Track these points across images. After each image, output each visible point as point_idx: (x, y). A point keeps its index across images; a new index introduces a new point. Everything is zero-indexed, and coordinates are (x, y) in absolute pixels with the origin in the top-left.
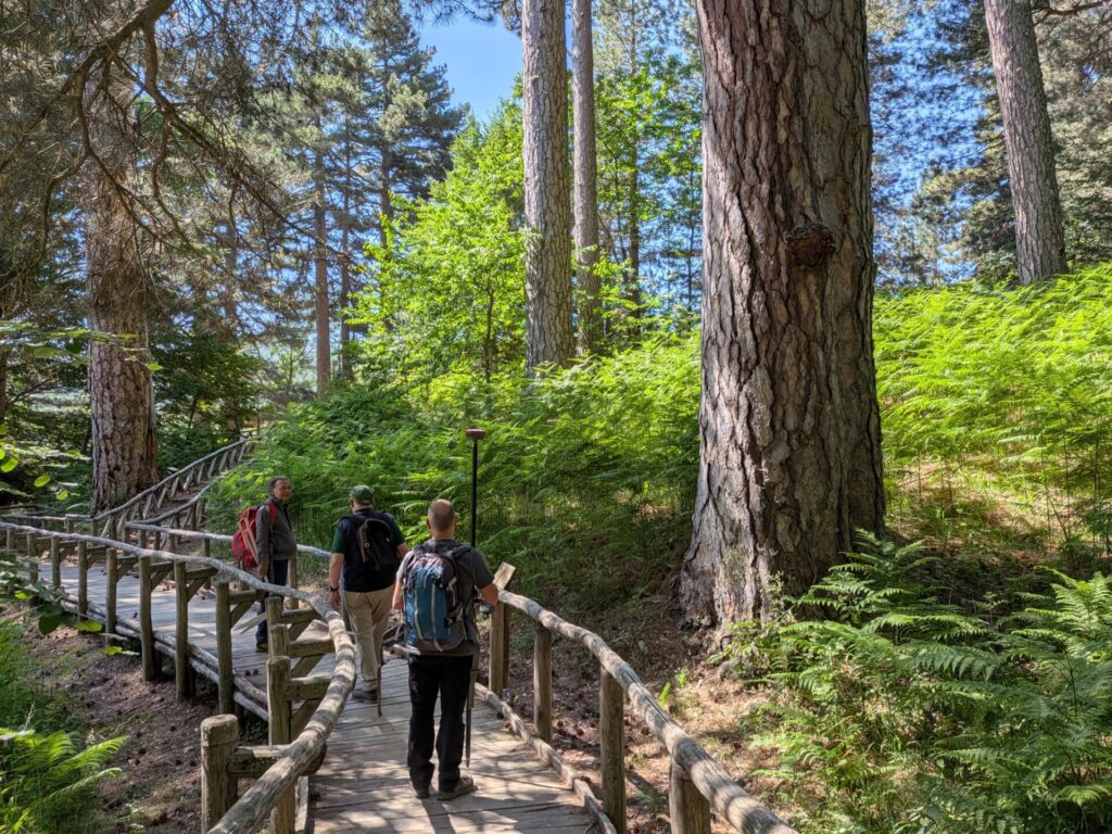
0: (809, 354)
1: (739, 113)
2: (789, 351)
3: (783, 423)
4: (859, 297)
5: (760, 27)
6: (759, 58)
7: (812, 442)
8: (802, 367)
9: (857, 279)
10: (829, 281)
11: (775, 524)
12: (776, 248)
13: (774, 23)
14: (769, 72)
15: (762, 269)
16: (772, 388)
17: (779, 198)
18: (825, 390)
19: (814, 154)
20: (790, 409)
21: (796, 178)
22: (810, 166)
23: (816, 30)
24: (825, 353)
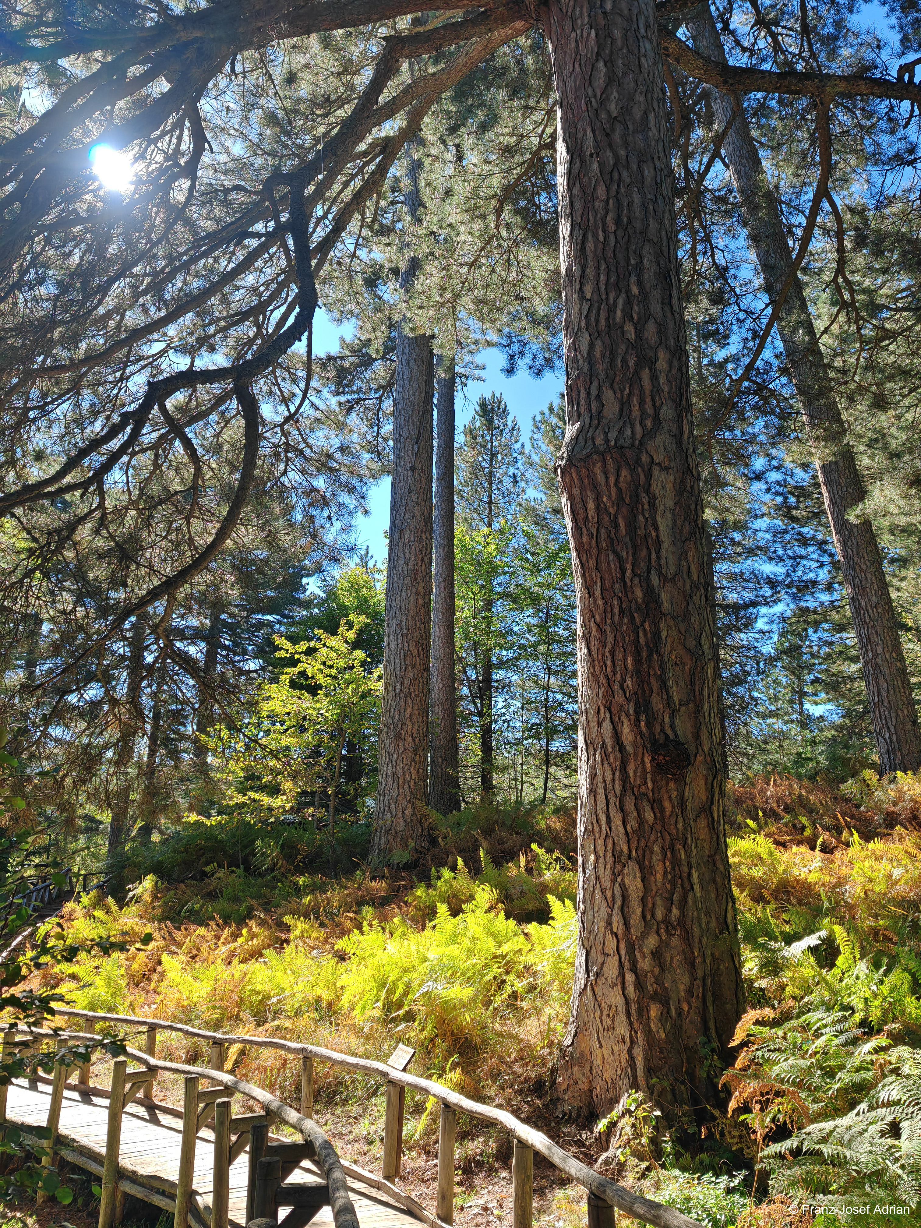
0: (672, 853)
1: (609, 646)
2: (656, 848)
3: (653, 915)
4: (712, 803)
5: (625, 583)
6: (624, 606)
7: (678, 933)
8: (668, 864)
9: (709, 786)
10: (687, 789)
11: (648, 1011)
12: (643, 759)
13: (636, 580)
14: (632, 618)
15: (631, 775)
16: (643, 881)
17: (643, 717)
18: (687, 885)
19: (670, 683)
20: (659, 902)
21: (657, 703)
22: (668, 693)
23: (669, 586)
24: (686, 852)
